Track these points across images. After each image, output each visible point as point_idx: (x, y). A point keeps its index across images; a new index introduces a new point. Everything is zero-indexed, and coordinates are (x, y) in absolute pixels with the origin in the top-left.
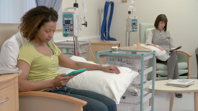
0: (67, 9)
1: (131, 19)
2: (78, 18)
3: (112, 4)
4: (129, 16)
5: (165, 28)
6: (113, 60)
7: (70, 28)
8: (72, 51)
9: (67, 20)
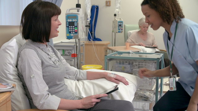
0: (70, 10)
1: (117, 21)
2: (82, 20)
3: (97, 8)
4: (116, 18)
6: (123, 64)
7: (74, 31)
8: (69, 53)
9: (71, 21)
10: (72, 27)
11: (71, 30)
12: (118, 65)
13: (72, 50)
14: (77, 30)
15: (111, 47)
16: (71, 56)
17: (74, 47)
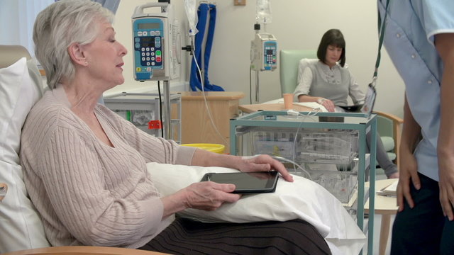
0: (143, 8)
1: (262, 41)
2: (173, 32)
3: (213, 10)
4: (259, 35)
5: (342, 59)
6: (276, 140)
7: (153, 59)
8: (142, 119)
9: (146, 35)
10: (148, 49)
11: (146, 57)
12: (265, 143)
13: (151, 111)
14: (160, 56)
15: (247, 106)
16: (147, 127)
17: (154, 104)
